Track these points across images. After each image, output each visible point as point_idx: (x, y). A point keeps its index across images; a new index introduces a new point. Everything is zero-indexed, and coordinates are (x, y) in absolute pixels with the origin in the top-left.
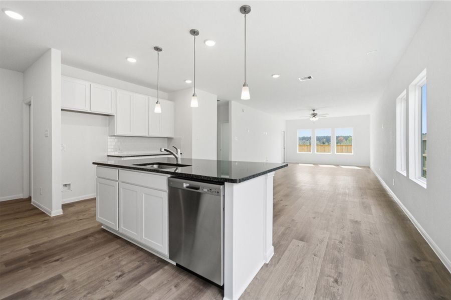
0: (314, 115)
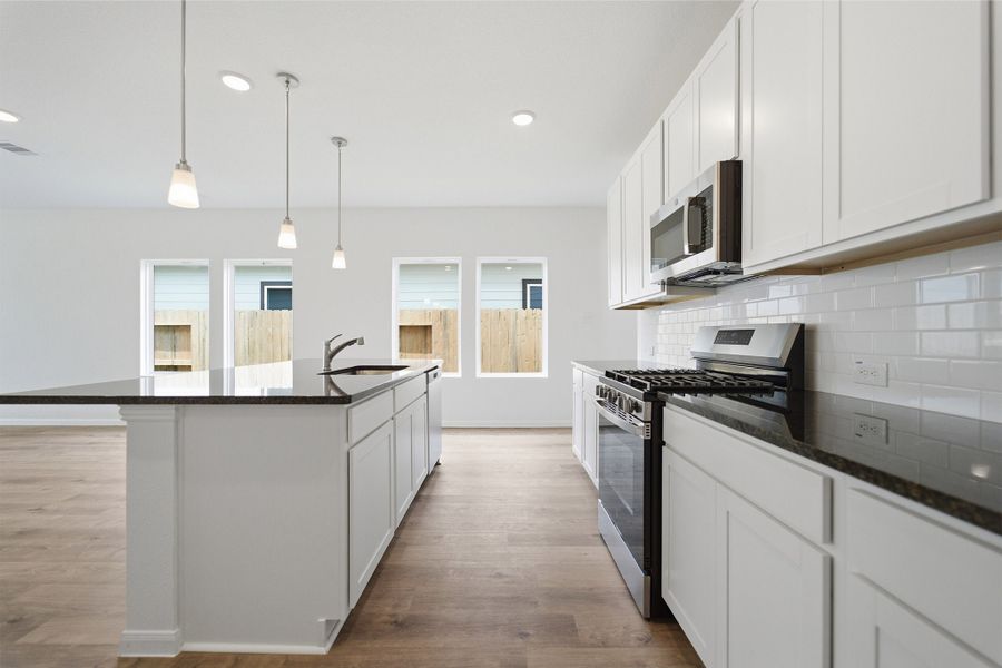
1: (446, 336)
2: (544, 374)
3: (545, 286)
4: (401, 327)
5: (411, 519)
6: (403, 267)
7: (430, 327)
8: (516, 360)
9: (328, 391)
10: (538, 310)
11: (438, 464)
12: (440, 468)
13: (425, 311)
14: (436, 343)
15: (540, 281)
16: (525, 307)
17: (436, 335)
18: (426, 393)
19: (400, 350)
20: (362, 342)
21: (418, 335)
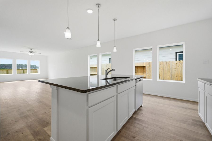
0: (31, 52)
1: (150, 69)
2: (184, 81)
3: (184, 54)
4: (136, 67)
5: (127, 126)
6: (136, 51)
7: (145, 67)
8: (172, 76)
9: (106, 84)
10: (181, 61)
11: (141, 106)
12: (141, 108)
13: (144, 63)
14: (147, 71)
15: (182, 52)
16: (176, 60)
17: (147, 68)
18: (136, 86)
19: (135, 73)
20: (114, 71)
21: (141, 69)
